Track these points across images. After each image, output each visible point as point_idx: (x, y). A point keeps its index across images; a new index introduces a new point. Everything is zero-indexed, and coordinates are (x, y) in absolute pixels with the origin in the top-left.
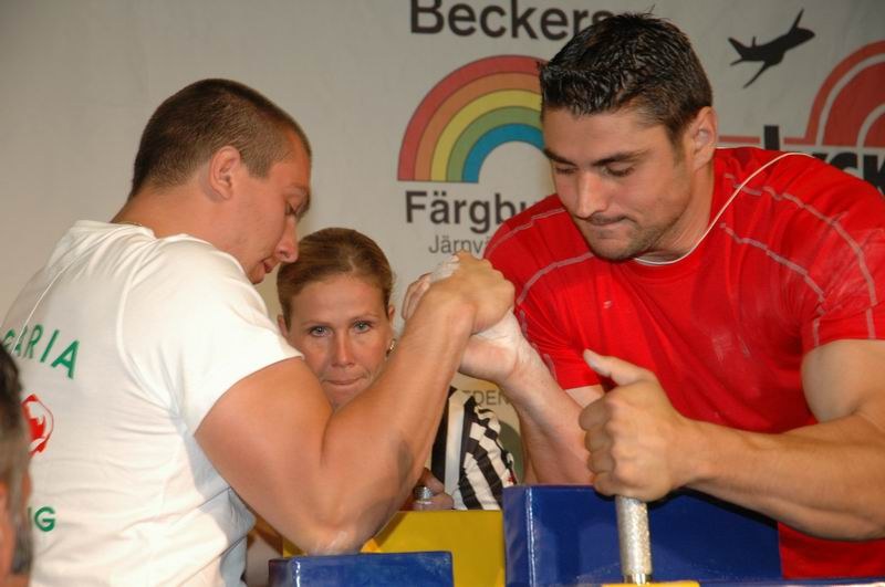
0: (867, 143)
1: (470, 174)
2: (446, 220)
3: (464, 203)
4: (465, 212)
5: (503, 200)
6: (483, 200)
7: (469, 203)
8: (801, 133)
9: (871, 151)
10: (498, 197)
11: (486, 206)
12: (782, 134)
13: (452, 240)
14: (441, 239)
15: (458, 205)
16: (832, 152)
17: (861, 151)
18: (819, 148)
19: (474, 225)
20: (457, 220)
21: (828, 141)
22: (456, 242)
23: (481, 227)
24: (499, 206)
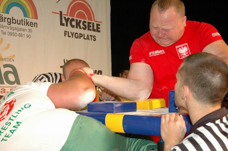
0: (76, 17)
1: (7, 12)
2: (2, 21)
3: (6, 18)
4: (6, 20)
5: (13, 19)
6: (10, 18)
7: (7, 18)
8: (66, 13)
9: (77, 19)
10: (13, 17)
11: (10, 19)
12: (63, 13)
13: (3, 25)
14: (1, 25)
15: (5, 18)
16: (71, 18)
17: (75, 18)
18: (68, 17)
19: (8, 23)
20: (5, 22)
21: (70, 16)
22: (4, 26)
23: (9, 23)
24: (13, 20)
